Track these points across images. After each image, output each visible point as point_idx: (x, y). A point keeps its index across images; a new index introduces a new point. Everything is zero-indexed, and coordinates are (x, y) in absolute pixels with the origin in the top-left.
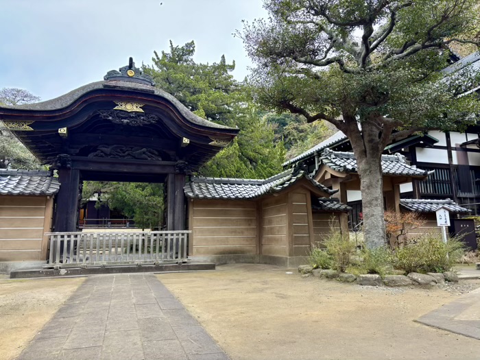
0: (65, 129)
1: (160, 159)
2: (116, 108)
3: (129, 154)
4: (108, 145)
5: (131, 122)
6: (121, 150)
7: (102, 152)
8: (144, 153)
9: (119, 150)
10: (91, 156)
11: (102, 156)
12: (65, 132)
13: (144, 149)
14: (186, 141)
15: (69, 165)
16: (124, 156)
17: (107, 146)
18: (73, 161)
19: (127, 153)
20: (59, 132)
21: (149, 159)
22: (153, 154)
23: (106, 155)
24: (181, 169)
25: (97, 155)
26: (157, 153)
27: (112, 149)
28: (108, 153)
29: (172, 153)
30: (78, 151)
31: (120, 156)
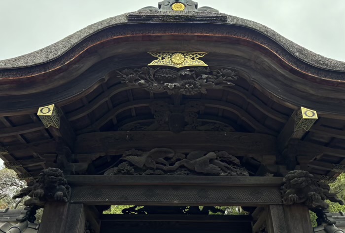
0: (52, 107)
1: (246, 173)
2: (153, 63)
3: (182, 167)
4: (141, 150)
5: (184, 85)
6: (167, 159)
7: (131, 164)
8: (211, 161)
9: (161, 159)
10: (109, 174)
11: (128, 173)
12: (50, 114)
13: (211, 155)
14: (308, 114)
15: (60, 193)
16: (172, 171)
17: (139, 152)
18: (72, 185)
19: (177, 164)
20: (39, 113)
21: (223, 174)
22: (230, 163)
23: (137, 169)
24: (299, 190)
25: (119, 172)
26: (237, 161)
27: (149, 157)
28: (141, 166)
29: (268, 160)
30: (85, 166)
31: (165, 172)
